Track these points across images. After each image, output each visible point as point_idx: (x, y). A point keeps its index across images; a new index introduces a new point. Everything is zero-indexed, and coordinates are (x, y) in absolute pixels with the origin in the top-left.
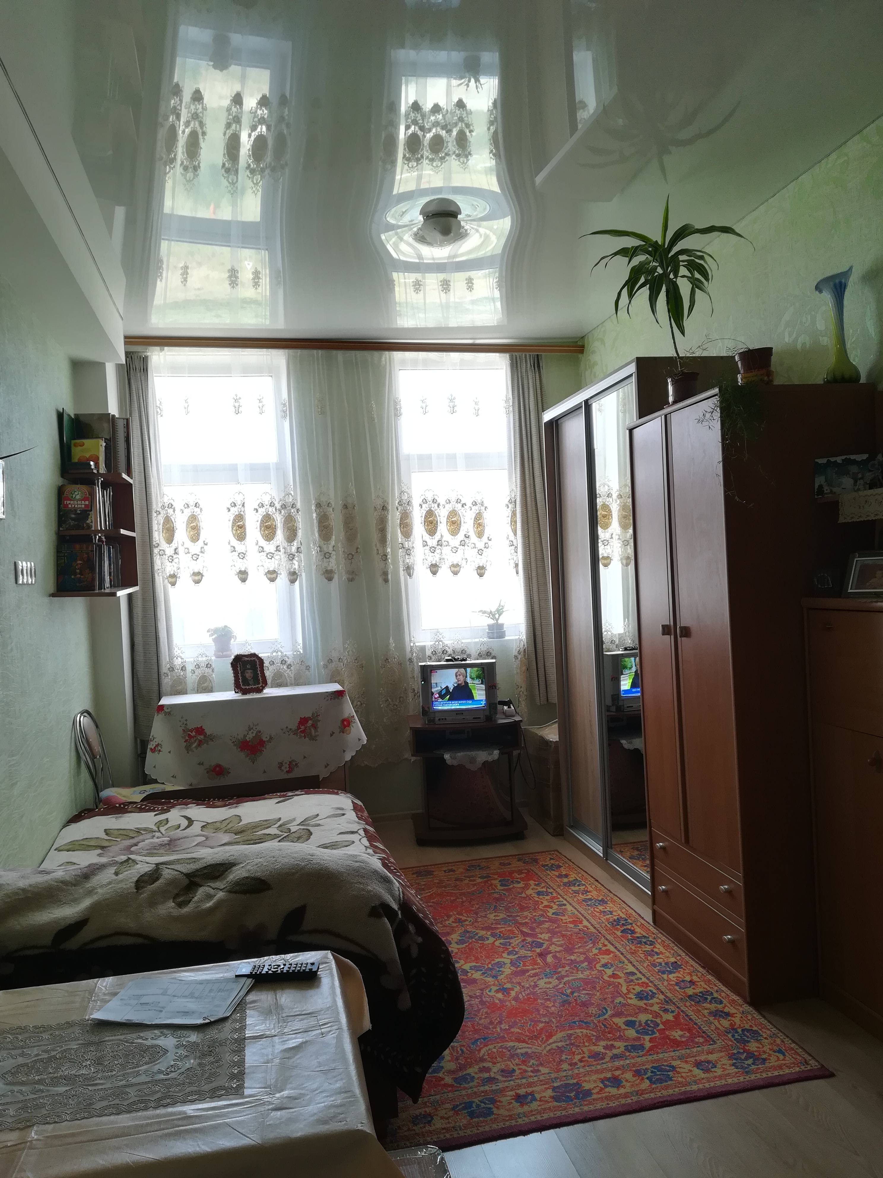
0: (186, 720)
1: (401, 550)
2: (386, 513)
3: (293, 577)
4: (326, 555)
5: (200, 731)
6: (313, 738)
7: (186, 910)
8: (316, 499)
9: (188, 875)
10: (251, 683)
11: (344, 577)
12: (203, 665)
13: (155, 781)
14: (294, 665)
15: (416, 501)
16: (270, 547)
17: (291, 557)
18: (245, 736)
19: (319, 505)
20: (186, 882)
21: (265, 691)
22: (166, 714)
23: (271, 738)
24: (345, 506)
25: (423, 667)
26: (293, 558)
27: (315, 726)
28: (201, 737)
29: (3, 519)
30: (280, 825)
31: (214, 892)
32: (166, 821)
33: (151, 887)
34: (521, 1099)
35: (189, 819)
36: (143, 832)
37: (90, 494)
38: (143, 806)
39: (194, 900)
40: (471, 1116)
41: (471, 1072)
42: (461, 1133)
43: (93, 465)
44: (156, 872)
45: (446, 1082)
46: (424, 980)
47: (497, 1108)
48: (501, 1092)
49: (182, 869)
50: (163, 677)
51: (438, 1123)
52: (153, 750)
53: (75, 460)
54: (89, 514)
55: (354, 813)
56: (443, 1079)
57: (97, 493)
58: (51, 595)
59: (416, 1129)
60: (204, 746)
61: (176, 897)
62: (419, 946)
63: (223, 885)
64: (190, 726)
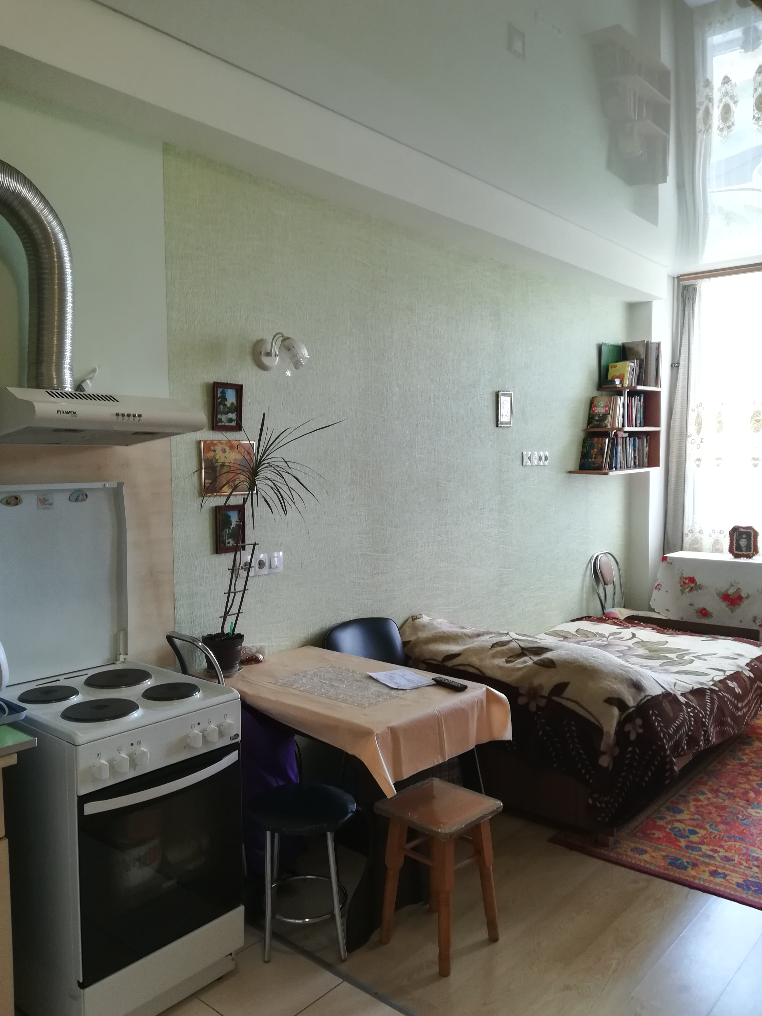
0: (683, 570)
5: (692, 580)
7: (509, 665)
9: (523, 648)
10: (744, 549)
12: (717, 531)
13: (653, 610)
18: (727, 590)
20: (520, 651)
21: (755, 558)
22: (668, 563)
23: (748, 596)
28: (692, 585)
29: (510, 427)
30: (681, 653)
31: (529, 661)
32: (620, 633)
33: (499, 649)
34: (714, 873)
35: (634, 636)
36: (597, 636)
37: (610, 403)
38: (621, 622)
39: (516, 661)
40: (670, 864)
41: (704, 848)
42: (652, 867)
43: (617, 381)
44: (508, 642)
45: (680, 844)
46: (637, 757)
47: (692, 869)
48: (708, 864)
49: (523, 645)
50: (685, 536)
51: (646, 857)
52: (656, 588)
53: (610, 378)
54: (607, 417)
55: (748, 661)
56: (680, 842)
57: (621, 401)
58: (570, 472)
59: (630, 853)
60: (694, 592)
61: (509, 658)
62: (638, 734)
63: (536, 658)
64: (685, 575)
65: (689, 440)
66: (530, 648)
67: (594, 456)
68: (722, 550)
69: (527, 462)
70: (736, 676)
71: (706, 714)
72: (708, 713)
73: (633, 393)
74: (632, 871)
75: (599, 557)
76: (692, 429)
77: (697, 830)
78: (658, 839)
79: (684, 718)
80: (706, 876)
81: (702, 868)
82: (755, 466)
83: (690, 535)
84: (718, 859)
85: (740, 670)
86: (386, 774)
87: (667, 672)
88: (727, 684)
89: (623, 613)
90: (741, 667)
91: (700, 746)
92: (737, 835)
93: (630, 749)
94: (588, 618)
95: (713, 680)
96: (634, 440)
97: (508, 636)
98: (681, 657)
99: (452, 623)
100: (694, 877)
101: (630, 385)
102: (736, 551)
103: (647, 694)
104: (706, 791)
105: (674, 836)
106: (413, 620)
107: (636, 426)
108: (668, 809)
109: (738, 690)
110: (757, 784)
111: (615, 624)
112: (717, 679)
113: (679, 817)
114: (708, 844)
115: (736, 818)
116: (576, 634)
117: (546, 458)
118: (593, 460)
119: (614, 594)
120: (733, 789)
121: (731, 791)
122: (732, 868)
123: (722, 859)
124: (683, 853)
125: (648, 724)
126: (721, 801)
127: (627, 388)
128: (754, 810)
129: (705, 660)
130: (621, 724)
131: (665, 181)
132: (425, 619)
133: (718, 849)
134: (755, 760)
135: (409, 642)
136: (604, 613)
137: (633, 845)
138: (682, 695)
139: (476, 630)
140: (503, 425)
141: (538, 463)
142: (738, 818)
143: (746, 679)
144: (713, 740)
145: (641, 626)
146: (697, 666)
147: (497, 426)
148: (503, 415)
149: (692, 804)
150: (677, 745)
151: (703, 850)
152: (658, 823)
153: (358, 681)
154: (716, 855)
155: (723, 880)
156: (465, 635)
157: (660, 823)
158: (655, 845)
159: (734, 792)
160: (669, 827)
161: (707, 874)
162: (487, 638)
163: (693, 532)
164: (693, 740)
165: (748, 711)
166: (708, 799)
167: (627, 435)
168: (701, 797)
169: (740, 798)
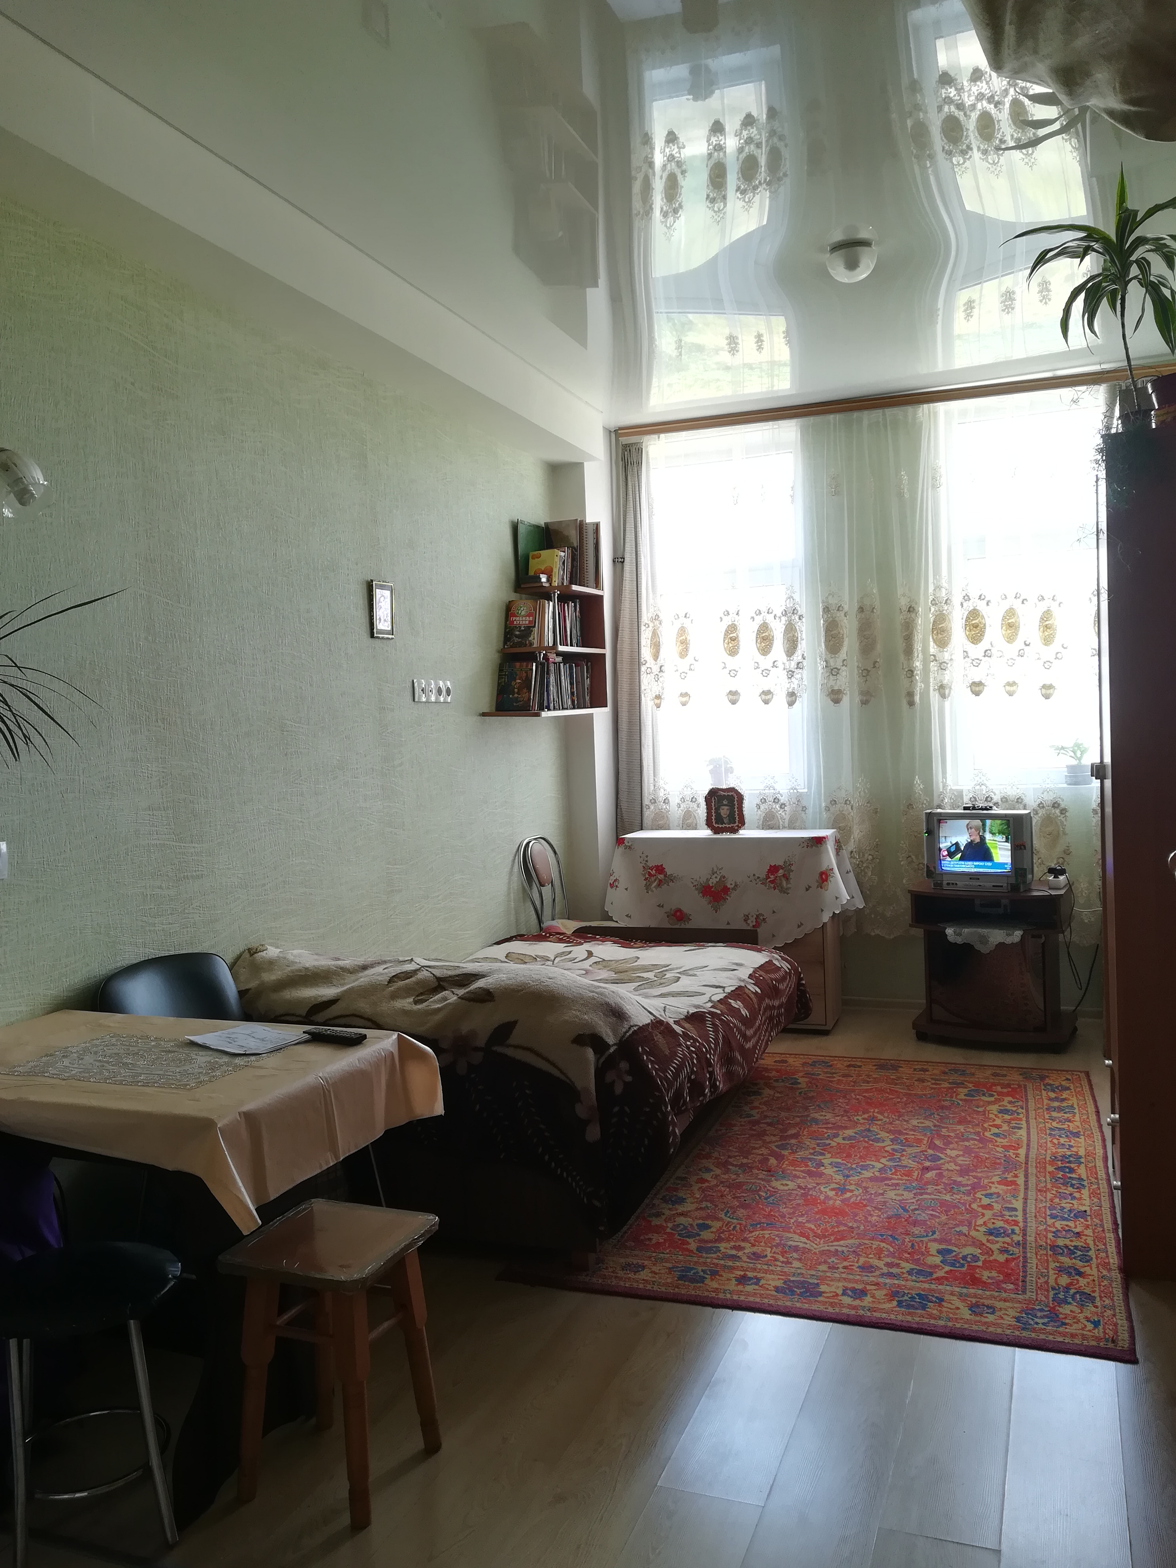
0: (647, 856)
1: (932, 664)
2: (913, 615)
3: (792, 697)
4: (832, 671)
5: (660, 869)
6: (784, 891)
7: (419, 1007)
8: (823, 602)
9: (439, 979)
10: (726, 820)
11: (857, 700)
12: (688, 798)
14: (790, 804)
15: (957, 599)
16: (766, 662)
17: (791, 674)
18: (708, 880)
19: (826, 610)
20: (436, 984)
21: (741, 831)
22: (626, 848)
23: (736, 885)
24: (861, 609)
25: (929, 815)
26: (792, 676)
27: (786, 877)
28: (661, 877)
29: (392, 639)
30: (661, 971)
31: (452, 996)
32: (570, 952)
33: (401, 983)
34: (743, 1280)
35: (590, 954)
36: (538, 959)
37: (535, 610)
38: (568, 937)
39: (431, 1000)
40: (681, 1278)
41: (722, 1246)
42: (656, 1288)
43: (544, 579)
44: (415, 972)
45: (688, 1247)
46: (626, 1119)
47: (712, 1280)
48: (732, 1268)
49: (437, 973)
50: (645, 809)
51: (644, 1275)
52: (612, 886)
53: (531, 573)
54: (532, 631)
55: (751, 971)
56: (688, 1243)
57: (550, 608)
58: (484, 714)
59: (621, 1273)
60: (665, 887)
61: (418, 996)
62: (626, 1084)
63: (461, 992)
64: (651, 864)
65: (643, 668)
66: (450, 977)
67: (516, 690)
68: (696, 825)
69: (420, 697)
70: (739, 993)
71: (710, 1047)
72: (713, 1046)
73: (566, 597)
74: (628, 1300)
75: (531, 844)
76: (646, 653)
77: (709, 1222)
78: (658, 1244)
79: (684, 1055)
80: (732, 1285)
81: (725, 1275)
82: (733, 704)
83: (652, 807)
84: (745, 1258)
85: (743, 984)
86: (243, 1194)
87: (647, 996)
88: (730, 1004)
89: (569, 926)
90: (743, 981)
91: (705, 1095)
92: (763, 1220)
93: (616, 1109)
94: (520, 937)
95: (710, 1001)
96: (571, 668)
97: (413, 963)
98: (662, 974)
99: (317, 954)
100: (716, 1290)
101: (560, 584)
102: (716, 823)
103: (632, 1024)
104: (712, 1167)
105: (679, 1237)
106: (251, 955)
107: (571, 645)
108: (665, 1200)
109: (744, 1012)
110: (776, 1146)
111: (560, 941)
112: (716, 998)
113: (681, 1209)
114: (728, 1240)
115: (758, 1198)
116: (506, 960)
117: (448, 692)
118: (516, 695)
119: (554, 900)
120: (747, 1158)
121: (745, 1161)
122: (765, 1267)
123: (749, 1257)
124: (695, 1259)
125: (638, 1068)
126: (734, 1177)
127: (557, 588)
128: (779, 1182)
129: (695, 975)
130: (600, 1073)
131: (596, 285)
132: (272, 952)
133: (743, 1244)
134: (769, 1114)
135: (247, 990)
136: (541, 929)
137: (622, 1260)
138: (676, 1022)
139: (361, 961)
140: (381, 636)
141: (437, 698)
142: (760, 1196)
143: (752, 996)
144: (721, 1085)
145: (598, 940)
146: (686, 983)
147: (372, 636)
148: (380, 619)
149: (696, 1187)
150: (678, 1095)
151: (723, 1250)
152: (653, 1224)
153: (170, 1052)
154: (740, 1254)
155: (757, 1287)
156: (343, 969)
157: (656, 1222)
158: (654, 1254)
159: (750, 1161)
160: (670, 1225)
161: (734, 1282)
162: (379, 969)
163: (655, 802)
164: (696, 1087)
165: (757, 1042)
166: (717, 1176)
167: (560, 659)
168: (707, 1176)
169: (759, 1169)
